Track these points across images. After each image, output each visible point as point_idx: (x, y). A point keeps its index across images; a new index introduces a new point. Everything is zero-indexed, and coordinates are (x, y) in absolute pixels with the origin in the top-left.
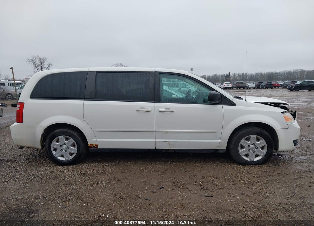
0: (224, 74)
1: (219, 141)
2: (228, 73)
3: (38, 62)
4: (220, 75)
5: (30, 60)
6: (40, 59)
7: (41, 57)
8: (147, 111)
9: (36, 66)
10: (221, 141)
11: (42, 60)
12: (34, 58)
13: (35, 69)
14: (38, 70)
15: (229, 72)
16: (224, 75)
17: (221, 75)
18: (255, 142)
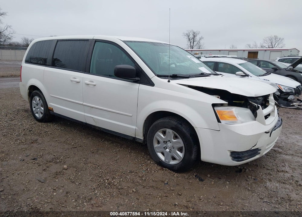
1: (134, 127)
3: (191, 36)
5: (186, 34)
6: (194, 33)
7: (195, 31)
8: (77, 82)
9: (189, 40)
10: (136, 128)
11: (195, 34)
12: (189, 32)
13: (188, 42)
14: (190, 43)
18: (171, 139)
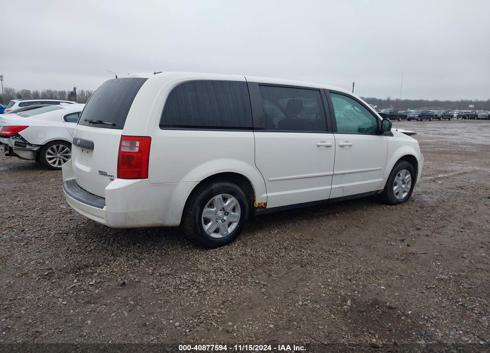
0: (64, 90)
2: (72, 90)
4: (56, 92)
8: (327, 146)
15: (75, 89)
16: (65, 92)
17: (60, 92)
